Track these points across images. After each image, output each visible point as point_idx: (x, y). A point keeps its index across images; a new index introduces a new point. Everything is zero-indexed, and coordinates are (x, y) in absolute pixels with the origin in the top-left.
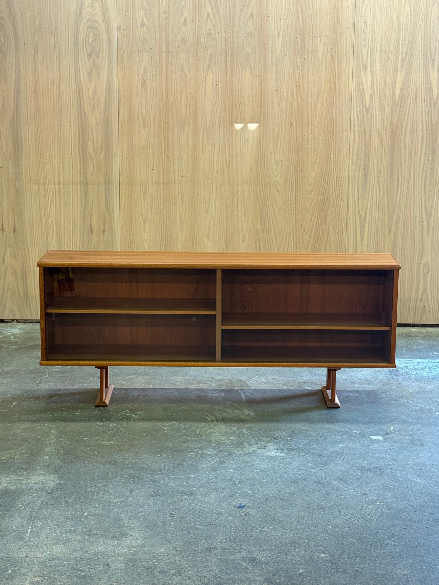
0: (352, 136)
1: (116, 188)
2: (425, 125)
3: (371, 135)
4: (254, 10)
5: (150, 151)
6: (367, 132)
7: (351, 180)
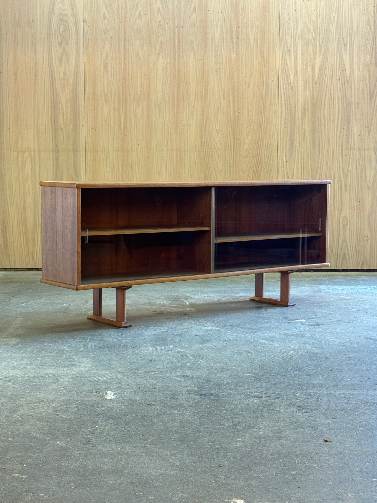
0: (280, 110)
1: (82, 154)
2: (340, 99)
3: (296, 108)
4: (196, 5)
5: (111, 124)
6: (292, 106)
7: (280, 146)
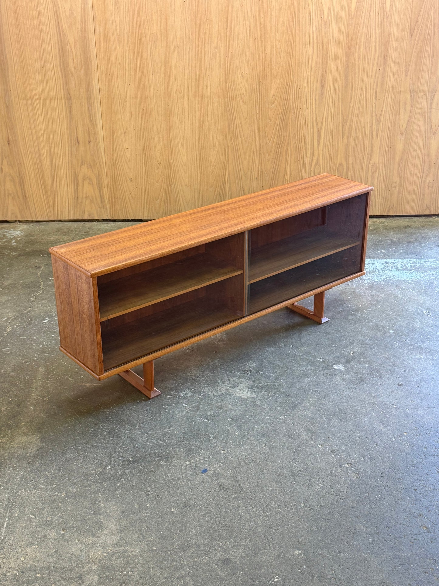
0: (311, 48)
1: (97, 102)
2: (378, 36)
3: (328, 47)
5: (126, 68)
6: (325, 45)
7: (309, 90)
